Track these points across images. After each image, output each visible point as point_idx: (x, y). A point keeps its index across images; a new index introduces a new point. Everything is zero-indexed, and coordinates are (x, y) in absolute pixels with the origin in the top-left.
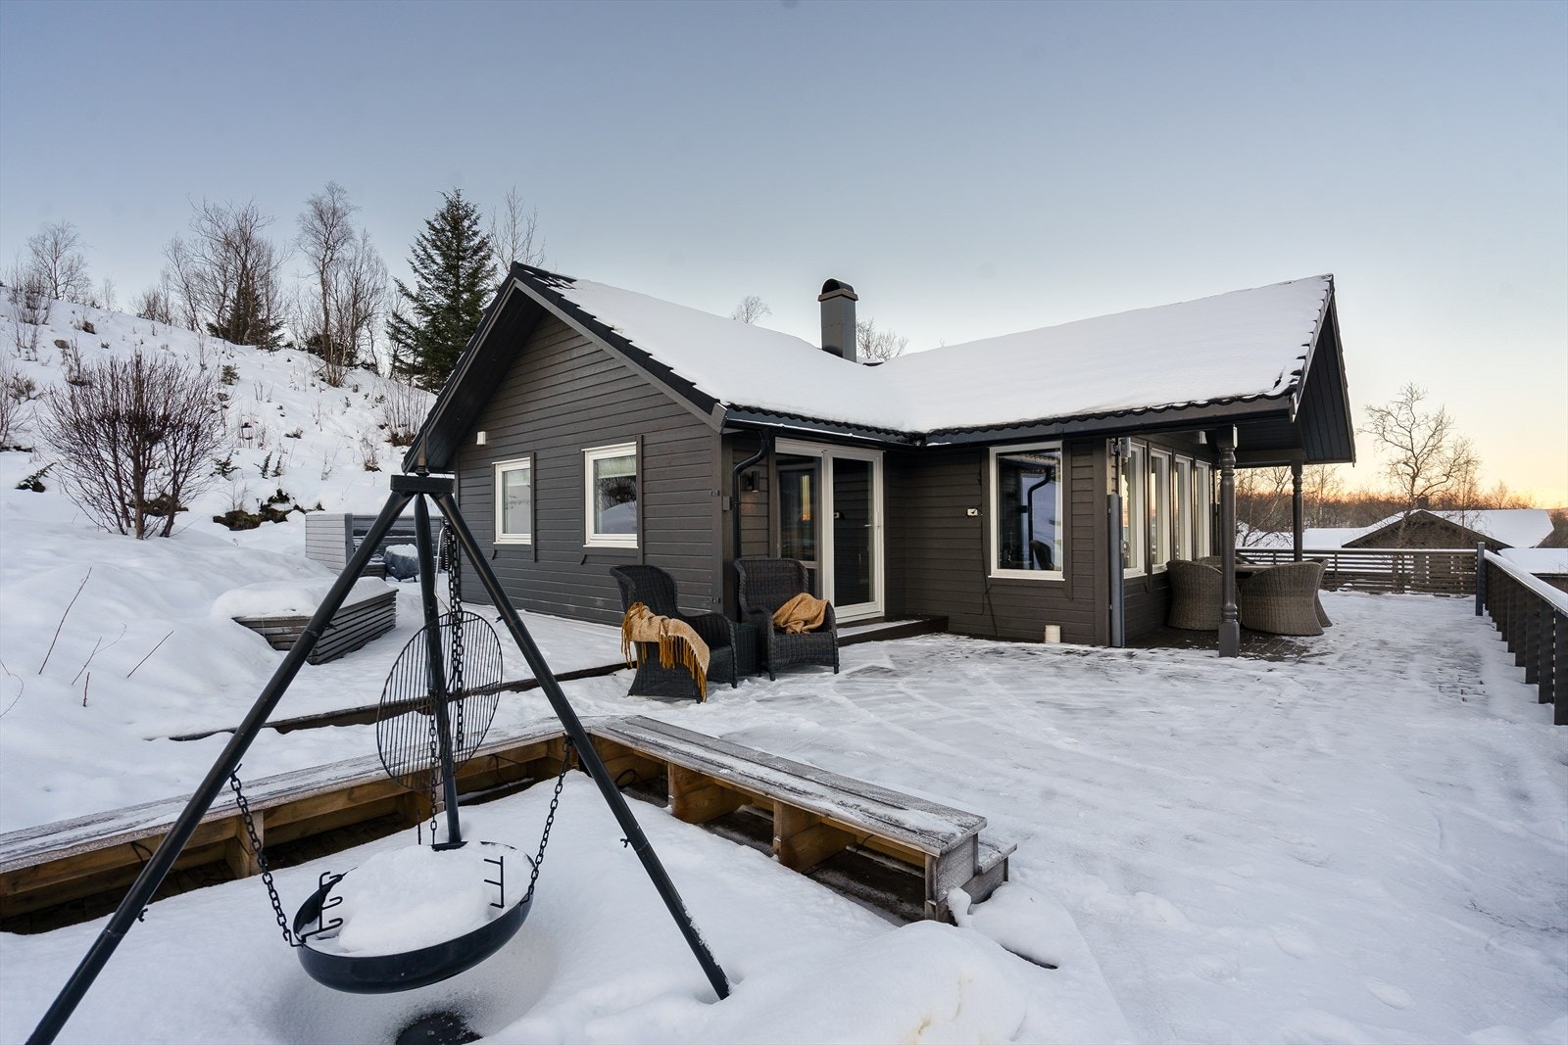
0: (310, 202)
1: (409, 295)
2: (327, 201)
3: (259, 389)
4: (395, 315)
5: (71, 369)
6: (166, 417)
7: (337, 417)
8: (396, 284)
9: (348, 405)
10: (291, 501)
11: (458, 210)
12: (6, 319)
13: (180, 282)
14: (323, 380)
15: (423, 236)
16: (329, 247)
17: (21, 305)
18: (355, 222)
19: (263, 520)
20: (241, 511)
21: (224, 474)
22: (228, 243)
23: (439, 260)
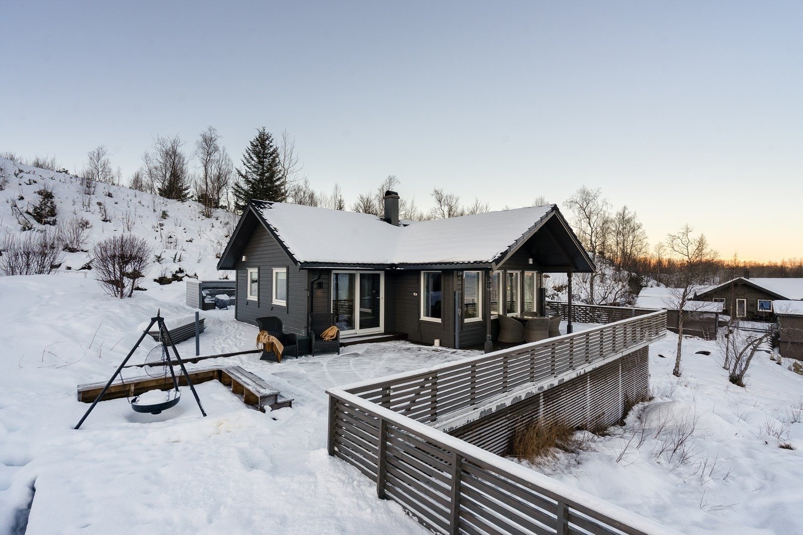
0: (201, 135)
1: (242, 175)
2: (208, 135)
3: (176, 221)
4: (236, 184)
5: (103, 215)
6: (131, 255)
7: (208, 232)
8: (236, 171)
9: (213, 227)
10: (185, 272)
11: (264, 136)
12: (79, 193)
13: (147, 170)
14: (203, 215)
15: (249, 149)
16: (209, 154)
17: (85, 186)
18: (219, 143)
19: (173, 281)
20: (164, 277)
21: (159, 261)
22: (167, 153)
23: (255, 159)
